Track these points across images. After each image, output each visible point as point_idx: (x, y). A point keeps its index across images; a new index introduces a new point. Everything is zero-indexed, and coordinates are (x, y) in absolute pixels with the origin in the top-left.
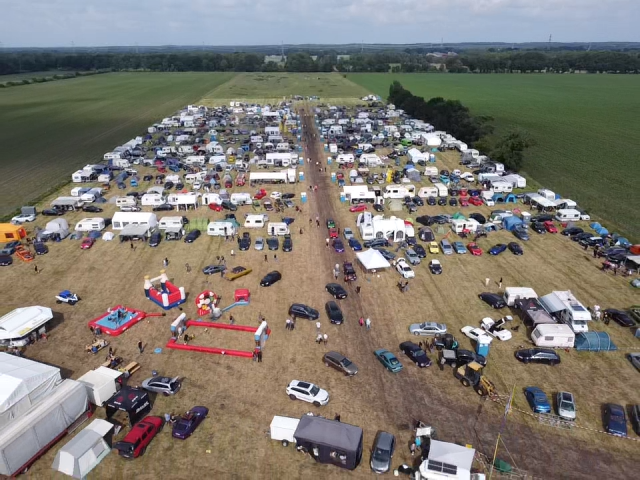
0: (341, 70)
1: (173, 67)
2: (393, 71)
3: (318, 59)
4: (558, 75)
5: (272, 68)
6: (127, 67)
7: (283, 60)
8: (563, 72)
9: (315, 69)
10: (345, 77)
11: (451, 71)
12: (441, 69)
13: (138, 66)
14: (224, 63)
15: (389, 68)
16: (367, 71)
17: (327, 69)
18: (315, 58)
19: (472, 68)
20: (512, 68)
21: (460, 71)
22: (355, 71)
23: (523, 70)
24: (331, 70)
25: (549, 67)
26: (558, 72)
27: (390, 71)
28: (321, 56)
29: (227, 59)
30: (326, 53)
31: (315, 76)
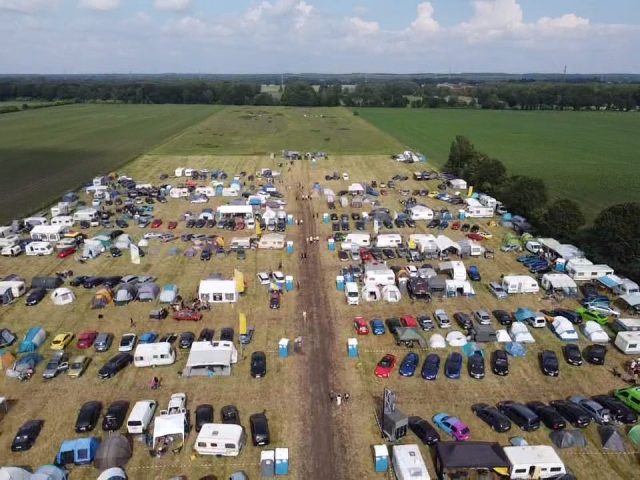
0: (350, 104)
1: (148, 98)
2: (413, 107)
3: (320, 91)
4: (620, 113)
5: (265, 100)
6: (95, 98)
7: (281, 90)
8: (628, 110)
9: (318, 102)
10: (356, 114)
11: (484, 108)
12: (472, 104)
13: (107, 97)
14: (208, 94)
15: (407, 101)
16: (381, 106)
17: (332, 102)
18: (316, 88)
19: (512, 104)
20: (562, 105)
21: (497, 107)
22: (366, 105)
23: (576, 107)
24: (337, 104)
25: (609, 104)
26: (621, 110)
27: (409, 106)
28: (323, 87)
29: (212, 89)
30: (329, 82)
31: (319, 113)
